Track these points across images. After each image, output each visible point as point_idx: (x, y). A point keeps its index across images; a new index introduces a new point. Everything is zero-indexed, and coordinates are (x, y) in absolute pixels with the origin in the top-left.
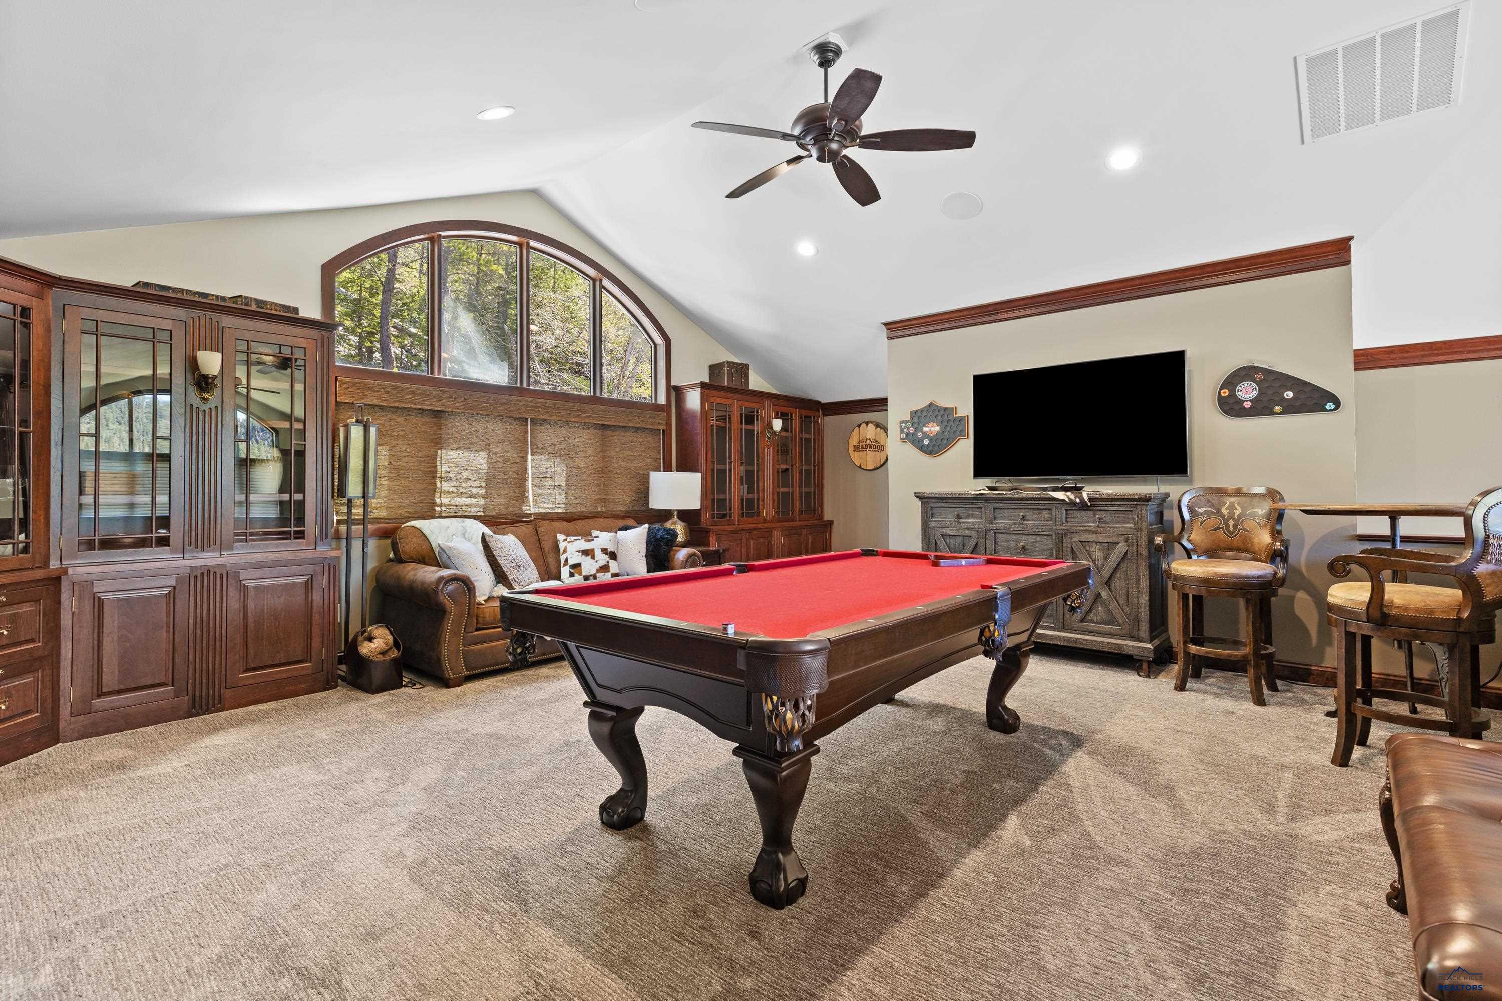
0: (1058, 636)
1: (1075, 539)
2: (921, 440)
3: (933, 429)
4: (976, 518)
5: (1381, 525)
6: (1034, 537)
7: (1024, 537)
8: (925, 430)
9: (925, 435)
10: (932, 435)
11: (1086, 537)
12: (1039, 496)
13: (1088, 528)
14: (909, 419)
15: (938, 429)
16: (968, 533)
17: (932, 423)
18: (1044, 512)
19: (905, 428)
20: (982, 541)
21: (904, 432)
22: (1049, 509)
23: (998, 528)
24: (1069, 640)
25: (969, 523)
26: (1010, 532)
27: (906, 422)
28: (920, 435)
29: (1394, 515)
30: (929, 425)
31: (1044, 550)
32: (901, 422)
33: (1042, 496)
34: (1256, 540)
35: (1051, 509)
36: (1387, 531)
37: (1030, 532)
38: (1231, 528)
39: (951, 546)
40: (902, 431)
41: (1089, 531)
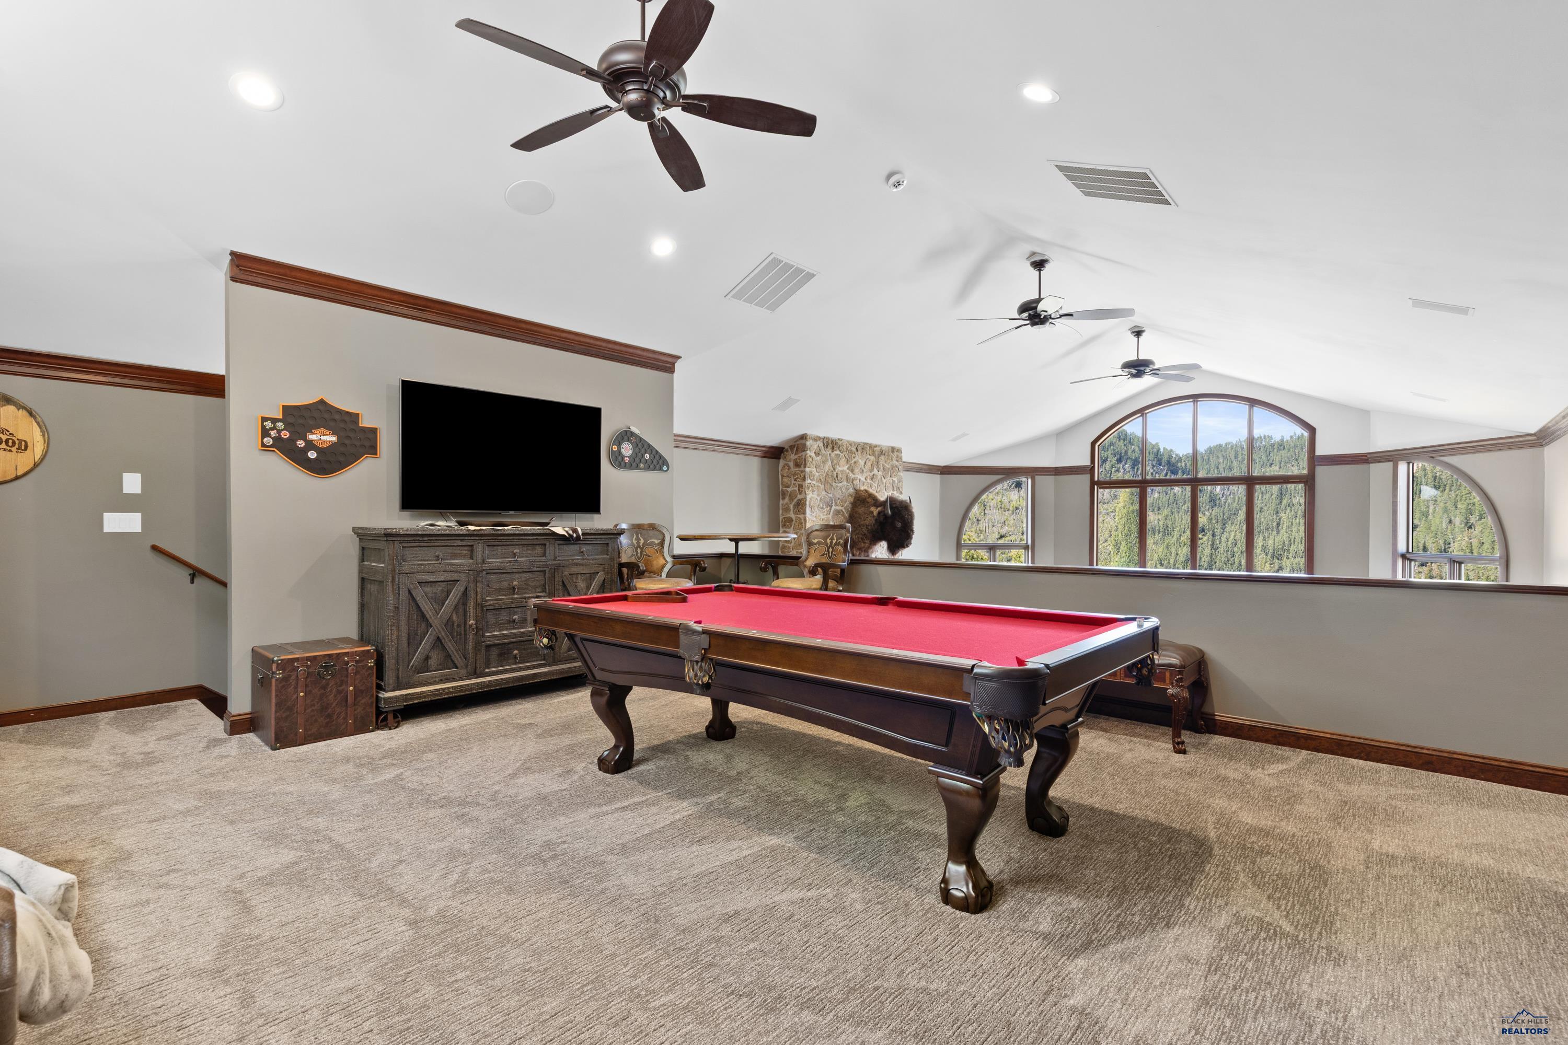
0: (551, 671)
1: (567, 573)
2: (305, 451)
3: (324, 438)
4: (464, 558)
5: (729, 548)
6: (527, 574)
7: (517, 576)
8: (311, 437)
9: (311, 445)
10: (323, 446)
11: (574, 570)
12: (538, 532)
13: (576, 561)
14: (281, 417)
15: (334, 439)
16: (454, 576)
17: (322, 429)
18: (537, 547)
19: (272, 429)
20: (472, 586)
21: (269, 436)
22: (542, 544)
23: (491, 568)
24: (561, 672)
25: (454, 565)
26: (504, 571)
27: (274, 421)
28: (301, 443)
29: (736, 541)
30: (318, 431)
31: (536, 587)
32: (264, 419)
33: (542, 532)
34: (655, 563)
35: (545, 545)
36: (733, 551)
37: (525, 570)
38: (639, 555)
39: (430, 595)
40: (265, 433)
41: (577, 565)
